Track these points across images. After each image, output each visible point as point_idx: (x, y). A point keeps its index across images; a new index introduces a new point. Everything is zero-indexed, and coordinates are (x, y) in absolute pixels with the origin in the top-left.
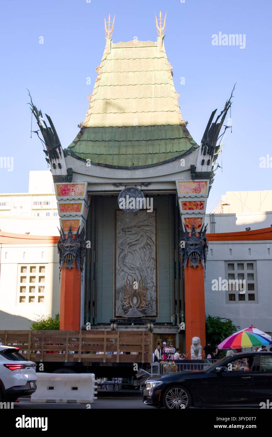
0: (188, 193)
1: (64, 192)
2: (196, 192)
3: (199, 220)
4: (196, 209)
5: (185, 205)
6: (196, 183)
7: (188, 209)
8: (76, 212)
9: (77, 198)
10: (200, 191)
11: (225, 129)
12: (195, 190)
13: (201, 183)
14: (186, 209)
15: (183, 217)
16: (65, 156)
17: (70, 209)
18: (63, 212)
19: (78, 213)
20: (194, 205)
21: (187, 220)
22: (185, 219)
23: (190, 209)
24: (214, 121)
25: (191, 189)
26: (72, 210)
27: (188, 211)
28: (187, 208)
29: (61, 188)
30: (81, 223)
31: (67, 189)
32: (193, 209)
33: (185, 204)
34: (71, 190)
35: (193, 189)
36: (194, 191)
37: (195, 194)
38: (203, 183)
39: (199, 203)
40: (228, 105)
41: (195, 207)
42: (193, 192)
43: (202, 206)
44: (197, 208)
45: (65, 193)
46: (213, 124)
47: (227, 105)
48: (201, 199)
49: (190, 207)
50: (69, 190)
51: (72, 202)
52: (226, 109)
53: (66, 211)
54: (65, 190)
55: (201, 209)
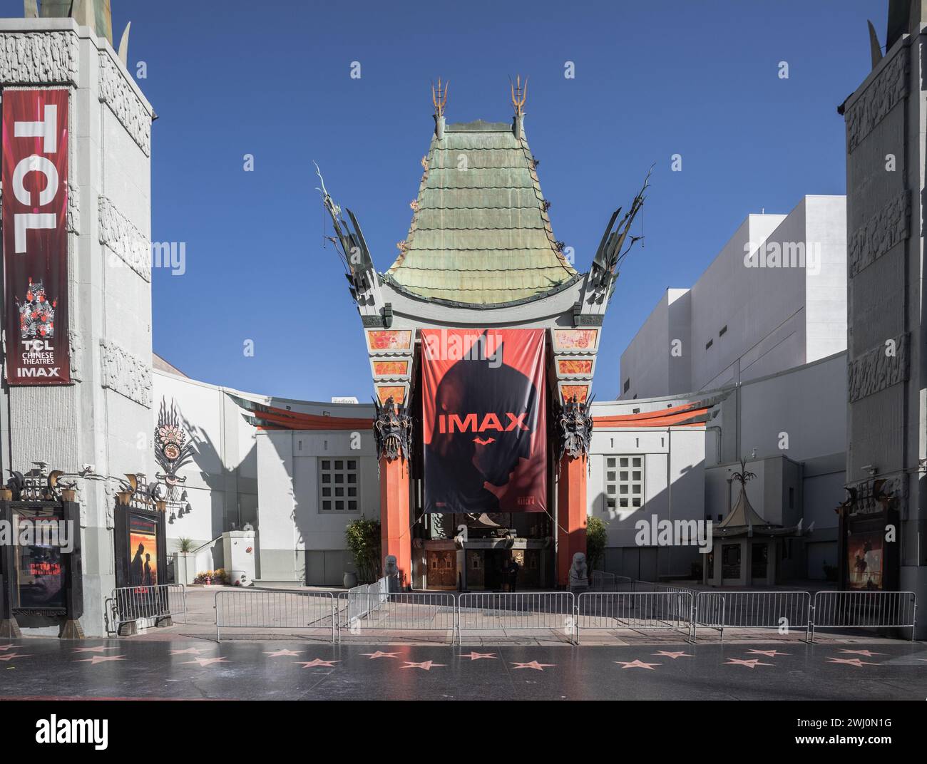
0: (569, 346)
1: (380, 343)
2: (580, 347)
3: (584, 388)
4: (580, 372)
6: (581, 332)
7: (567, 371)
8: (400, 374)
9: (399, 352)
10: (587, 344)
11: (632, 242)
12: (579, 343)
13: (589, 332)
14: (564, 372)
15: (560, 383)
16: (380, 285)
17: (389, 369)
18: (380, 374)
19: (402, 376)
20: (577, 365)
21: (565, 387)
22: (563, 386)
23: (570, 372)
24: (613, 230)
25: (572, 341)
26: (394, 371)
27: (568, 375)
29: (376, 335)
30: (407, 392)
31: (386, 338)
32: (575, 372)
33: (563, 365)
34: (391, 340)
35: (577, 341)
36: (577, 344)
37: (576, 349)
38: (592, 332)
39: (584, 363)
40: (637, 203)
41: (578, 369)
42: (576, 346)
43: (588, 368)
44: (581, 370)
45: (382, 345)
46: (613, 234)
47: (636, 201)
48: (586, 357)
49: (571, 368)
50: (388, 339)
51: (393, 358)
52: (633, 212)
53: (385, 373)
54: (381, 340)
55: (586, 372)
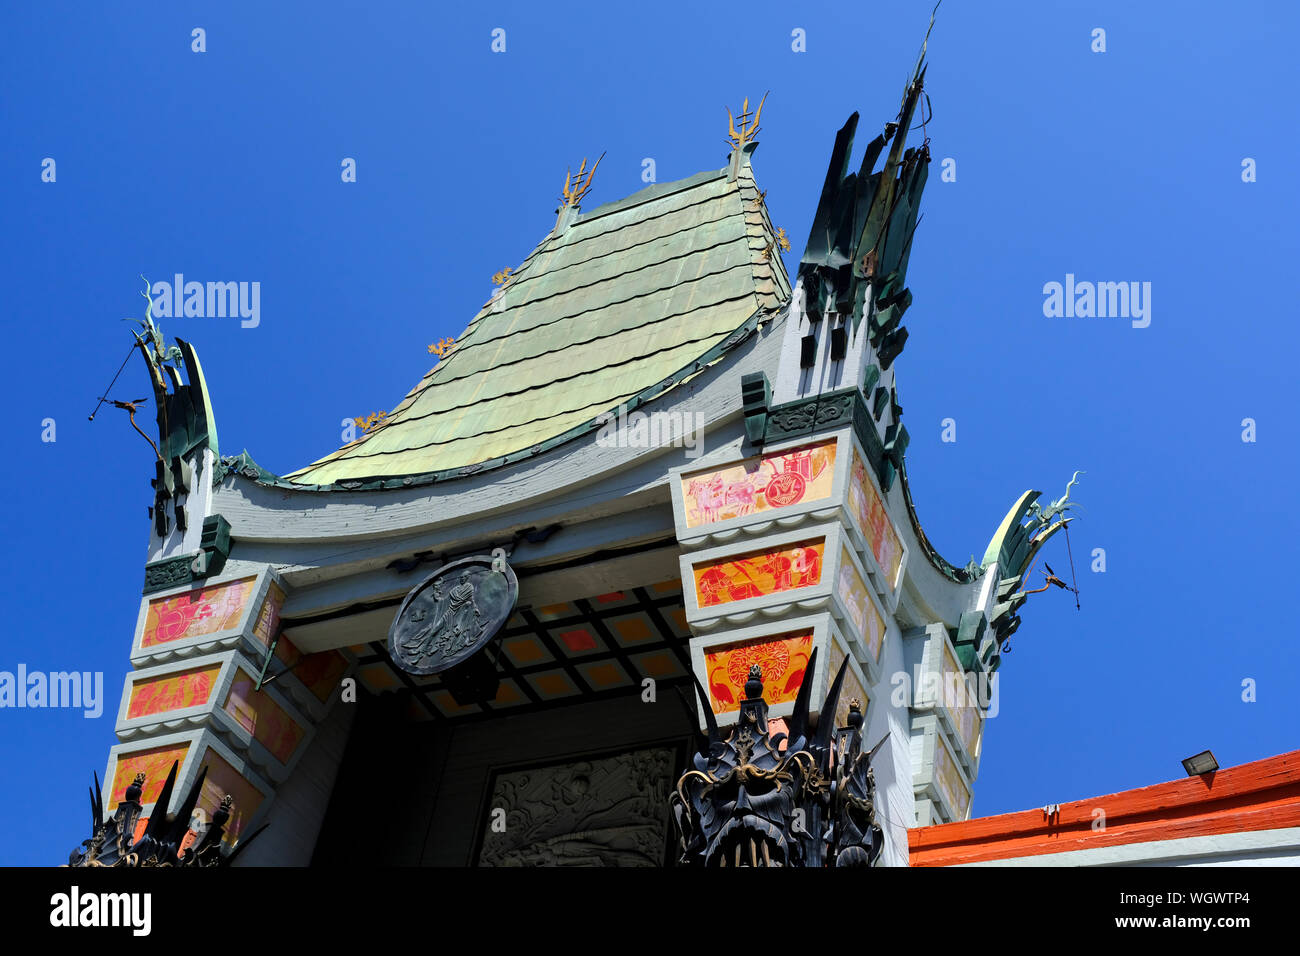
0: (732, 516)
3: (796, 643)
4: (777, 587)
5: (714, 582)
6: (779, 461)
7: (728, 595)
12: (772, 493)
13: (804, 454)
14: (715, 600)
15: (697, 646)
20: (766, 567)
21: (722, 653)
22: (710, 651)
23: (738, 594)
25: (747, 496)
27: (730, 607)
28: (723, 592)
32: (758, 593)
33: (710, 570)
35: (762, 490)
36: (765, 500)
37: (769, 512)
38: (817, 452)
39: (793, 555)
41: (768, 579)
42: (760, 505)
43: (808, 569)
44: (783, 583)
49: (741, 583)
55: (803, 581)
